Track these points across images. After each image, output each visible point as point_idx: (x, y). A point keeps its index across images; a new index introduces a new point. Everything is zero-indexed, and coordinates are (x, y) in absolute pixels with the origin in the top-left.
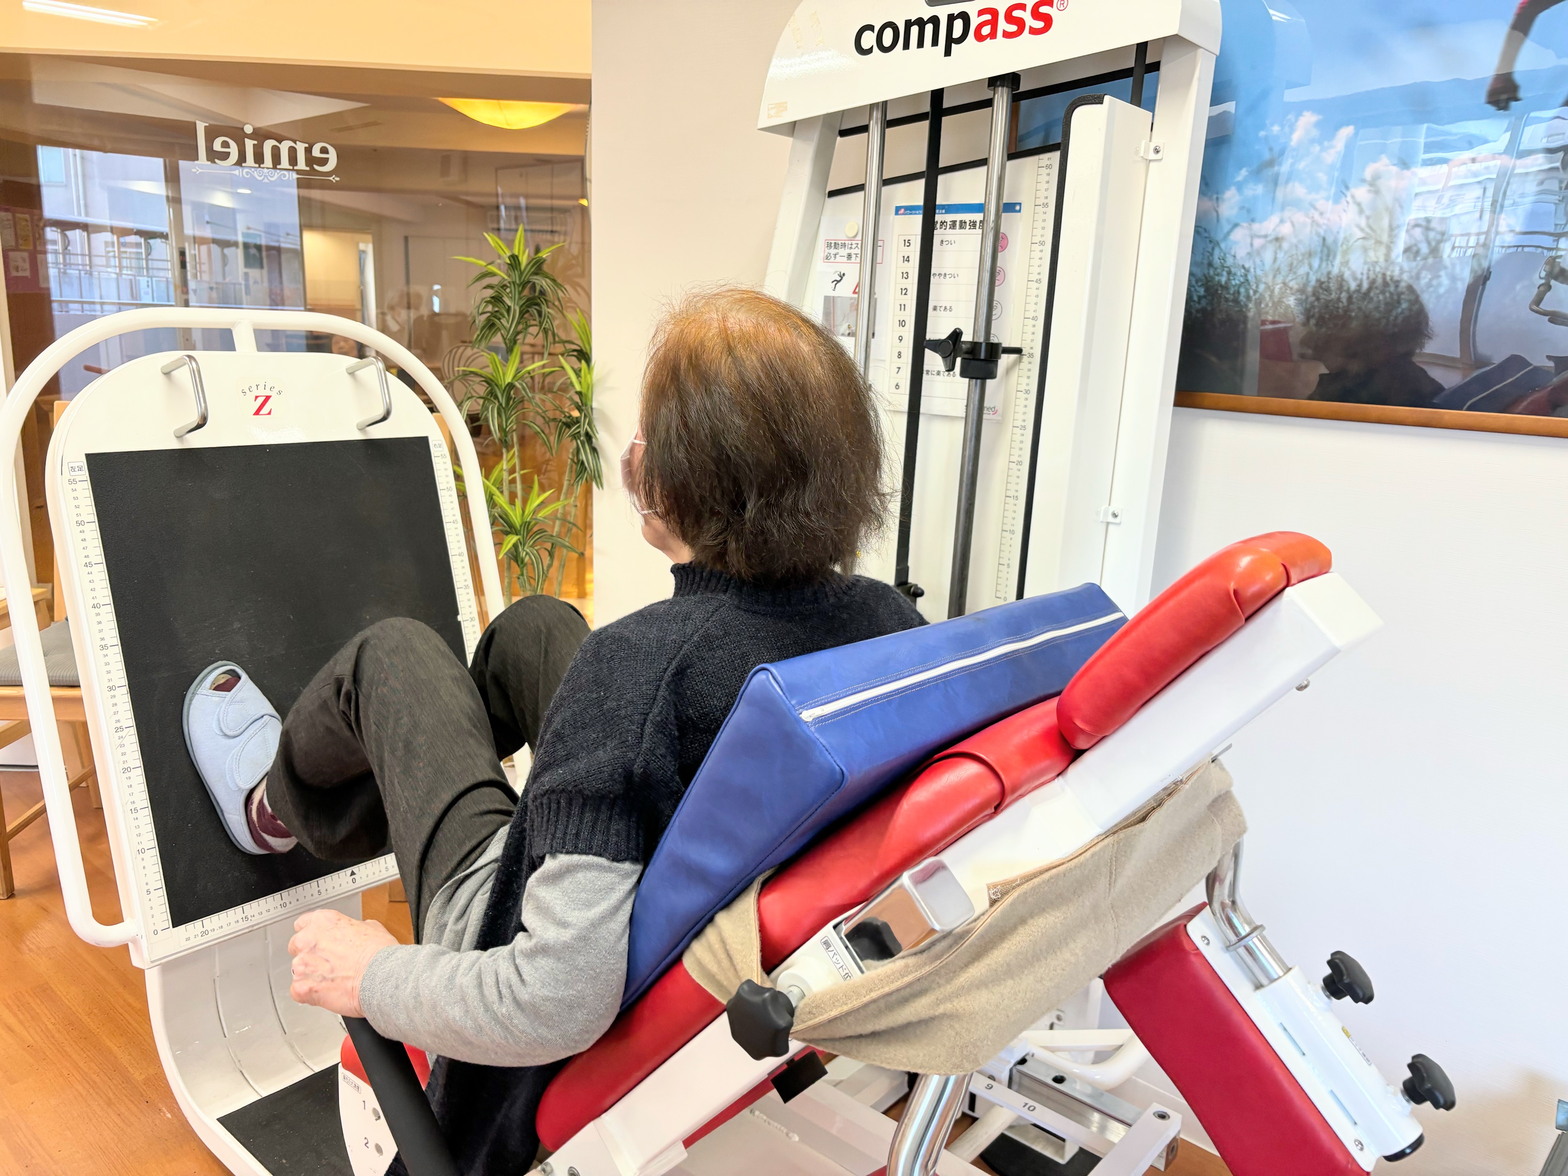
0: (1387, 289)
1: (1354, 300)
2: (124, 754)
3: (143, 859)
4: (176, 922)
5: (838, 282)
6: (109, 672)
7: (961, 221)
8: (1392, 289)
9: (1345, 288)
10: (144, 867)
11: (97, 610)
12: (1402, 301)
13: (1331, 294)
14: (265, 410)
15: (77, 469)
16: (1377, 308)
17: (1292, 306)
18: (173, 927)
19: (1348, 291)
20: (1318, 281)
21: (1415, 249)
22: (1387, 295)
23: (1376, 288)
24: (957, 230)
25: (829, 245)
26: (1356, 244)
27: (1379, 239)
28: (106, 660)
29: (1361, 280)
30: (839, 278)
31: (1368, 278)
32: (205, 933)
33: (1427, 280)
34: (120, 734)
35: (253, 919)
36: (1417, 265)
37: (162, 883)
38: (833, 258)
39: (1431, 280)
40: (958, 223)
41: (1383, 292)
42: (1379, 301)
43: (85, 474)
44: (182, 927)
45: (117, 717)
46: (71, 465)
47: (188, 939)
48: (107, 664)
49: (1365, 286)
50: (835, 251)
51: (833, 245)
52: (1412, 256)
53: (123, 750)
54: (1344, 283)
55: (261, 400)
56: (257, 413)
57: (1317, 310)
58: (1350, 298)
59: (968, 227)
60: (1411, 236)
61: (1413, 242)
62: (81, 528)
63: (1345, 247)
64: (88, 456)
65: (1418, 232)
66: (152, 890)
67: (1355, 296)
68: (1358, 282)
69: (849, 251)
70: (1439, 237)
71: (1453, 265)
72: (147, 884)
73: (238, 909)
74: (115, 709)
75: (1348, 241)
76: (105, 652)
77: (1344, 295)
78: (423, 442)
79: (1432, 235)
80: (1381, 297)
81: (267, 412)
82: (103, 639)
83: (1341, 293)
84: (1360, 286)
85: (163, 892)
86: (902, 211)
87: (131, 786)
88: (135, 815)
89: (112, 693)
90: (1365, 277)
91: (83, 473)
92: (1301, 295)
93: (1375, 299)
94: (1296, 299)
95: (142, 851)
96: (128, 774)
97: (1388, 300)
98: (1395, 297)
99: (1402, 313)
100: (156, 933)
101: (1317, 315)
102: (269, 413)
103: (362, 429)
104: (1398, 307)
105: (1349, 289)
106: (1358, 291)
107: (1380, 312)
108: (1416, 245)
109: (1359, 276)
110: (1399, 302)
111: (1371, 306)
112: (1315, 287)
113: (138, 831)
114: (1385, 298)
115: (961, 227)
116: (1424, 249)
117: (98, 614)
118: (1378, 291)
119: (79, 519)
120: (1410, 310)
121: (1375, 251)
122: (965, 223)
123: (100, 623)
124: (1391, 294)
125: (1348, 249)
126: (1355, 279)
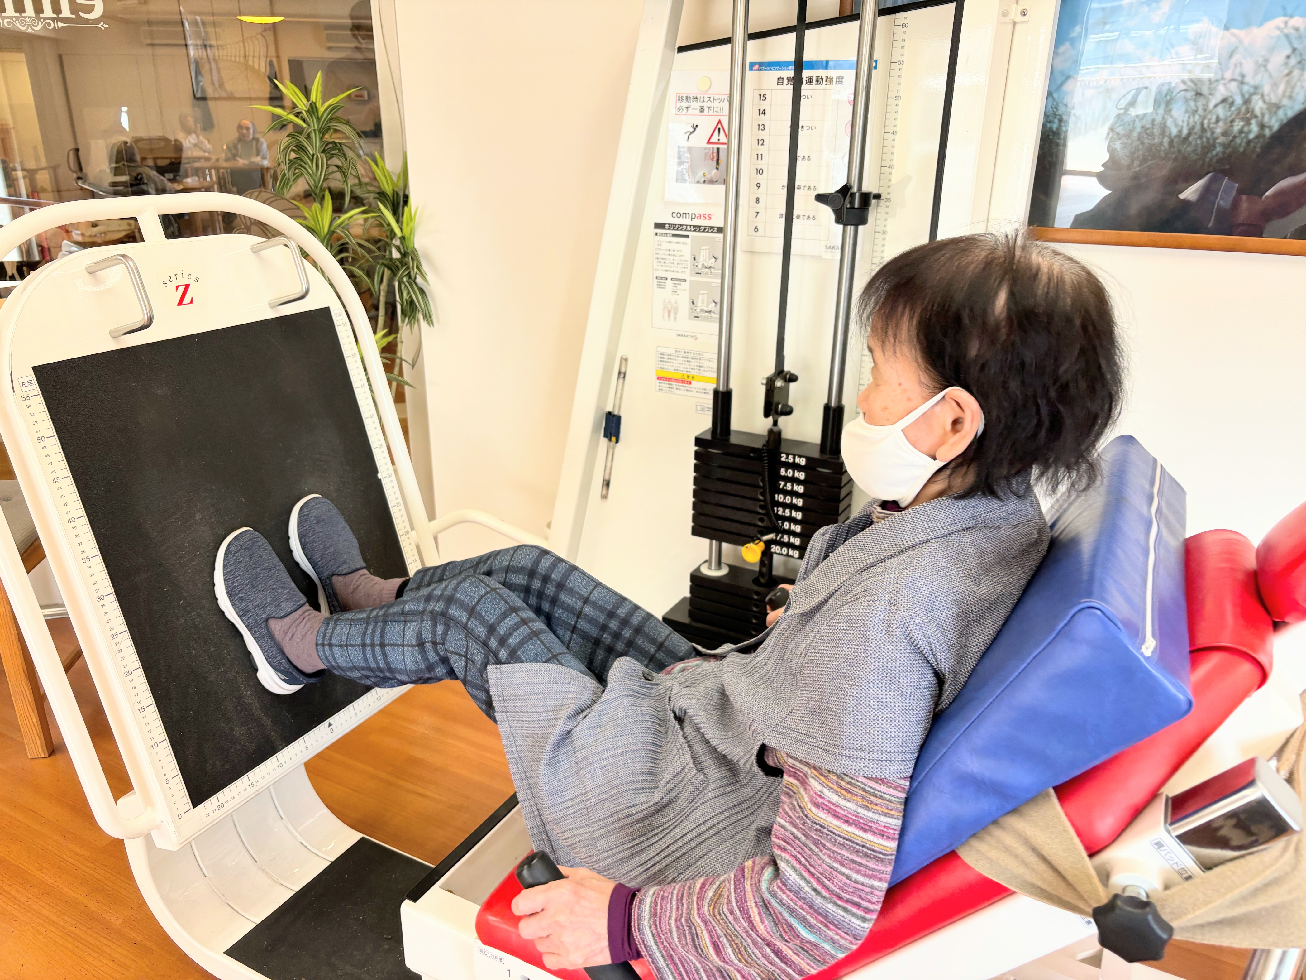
0: (1205, 134)
1: (1175, 144)
2: (123, 659)
3: (157, 753)
4: (195, 804)
5: (692, 133)
6: (95, 583)
7: (817, 77)
8: (1209, 134)
9: (1167, 134)
10: (160, 760)
11: (73, 525)
12: (1217, 145)
13: (1154, 139)
14: (187, 300)
15: (27, 385)
16: (1194, 151)
17: (1118, 150)
18: (194, 807)
19: (1170, 136)
20: (1143, 127)
21: (1230, 100)
22: (1204, 139)
23: (1195, 133)
24: (814, 86)
25: (680, 99)
26: (1179, 95)
27: (1199, 91)
28: (90, 571)
29: (1182, 127)
30: (692, 130)
31: (1188, 124)
32: (221, 806)
33: (1239, 127)
34: (116, 640)
35: (258, 784)
36: (1232, 114)
37: (177, 771)
38: (685, 111)
39: (1243, 127)
40: (814, 79)
41: (1201, 137)
42: (1196, 145)
43: (35, 388)
44: (201, 806)
45: (110, 625)
46: (21, 381)
47: (208, 815)
48: (92, 575)
49: (1185, 132)
50: (687, 104)
51: (684, 98)
52: (1227, 106)
53: (121, 655)
54: (1167, 130)
55: (181, 289)
56: (180, 303)
57: (1141, 153)
58: (1171, 142)
59: (824, 82)
60: (1227, 89)
61: (1229, 94)
62: (43, 444)
63: (1168, 97)
64: (35, 369)
65: (1233, 86)
66: (170, 779)
67: (1176, 140)
68: (1179, 128)
69: (702, 104)
70: (1252, 90)
71: (1263, 115)
72: (165, 774)
73: (244, 778)
74: (107, 617)
75: (1172, 93)
76: (88, 564)
77: (1166, 141)
78: (325, 313)
79: (1245, 88)
80: (1199, 142)
81: (189, 301)
82: (83, 552)
83: (1163, 138)
84: (1180, 131)
85: (180, 778)
86: (757, 67)
87: (135, 687)
88: (143, 714)
89: (102, 602)
90: (1185, 124)
91: (34, 387)
92: (1127, 139)
93: (1193, 143)
94: (1122, 143)
95: (155, 746)
96: (130, 677)
97: (1205, 144)
98: (1211, 141)
99: (1217, 155)
100: (180, 816)
101: (1141, 157)
102: (191, 302)
103: (273, 306)
104: (1213, 150)
105: (1170, 134)
106: (1178, 136)
107: (1197, 154)
108: (1231, 97)
109: (1180, 123)
110: (1214, 146)
111: (1189, 149)
112: (1140, 133)
113: (148, 728)
114: (1203, 142)
115: (817, 83)
116: (1239, 101)
117: (75, 528)
118: (1196, 137)
119: (39, 435)
120: (1223, 153)
121: (1195, 101)
122: (822, 78)
123: (78, 536)
124: (1208, 139)
125: (1171, 99)
126: (1176, 125)
